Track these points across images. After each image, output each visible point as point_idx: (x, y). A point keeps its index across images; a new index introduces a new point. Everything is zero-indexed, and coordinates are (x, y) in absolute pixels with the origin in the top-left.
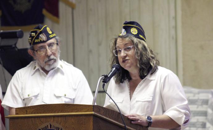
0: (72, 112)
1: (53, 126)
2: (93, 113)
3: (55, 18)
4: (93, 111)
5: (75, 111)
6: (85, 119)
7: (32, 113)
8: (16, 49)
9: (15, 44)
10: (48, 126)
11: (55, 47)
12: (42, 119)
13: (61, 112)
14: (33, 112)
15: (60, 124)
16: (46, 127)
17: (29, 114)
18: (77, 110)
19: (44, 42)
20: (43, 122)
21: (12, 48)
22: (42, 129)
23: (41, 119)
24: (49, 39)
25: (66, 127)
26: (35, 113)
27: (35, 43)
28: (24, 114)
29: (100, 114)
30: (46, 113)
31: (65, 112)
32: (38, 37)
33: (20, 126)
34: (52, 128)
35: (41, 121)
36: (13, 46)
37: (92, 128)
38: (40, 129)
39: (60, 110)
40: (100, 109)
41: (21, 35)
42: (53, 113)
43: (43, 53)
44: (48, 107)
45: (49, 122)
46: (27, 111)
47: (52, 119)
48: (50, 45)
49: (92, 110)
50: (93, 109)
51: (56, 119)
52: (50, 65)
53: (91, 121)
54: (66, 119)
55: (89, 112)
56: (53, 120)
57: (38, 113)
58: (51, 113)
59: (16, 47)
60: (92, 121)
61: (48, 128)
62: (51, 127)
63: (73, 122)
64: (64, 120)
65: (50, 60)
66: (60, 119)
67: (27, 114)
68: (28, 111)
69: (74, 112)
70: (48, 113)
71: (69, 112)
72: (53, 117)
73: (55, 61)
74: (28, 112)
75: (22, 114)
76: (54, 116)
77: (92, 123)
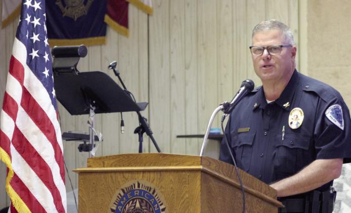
0: (170, 165)
1: (142, 185)
2: (201, 167)
3: (123, 28)
4: (201, 165)
5: (175, 164)
6: (188, 176)
7: (111, 166)
8: (77, 73)
9: (75, 66)
10: (134, 185)
12: (127, 175)
13: (154, 165)
14: (113, 165)
15: (153, 182)
16: (132, 186)
17: (107, 167)
18: (177, 163)
20: (127, 179)
21: (72, 71)
22: (126, 188)
23: (124, 175)
25: (161, 187)
26: (115, 166)
28: (100, 167)
29: (210, 169)
30: (132, 166)
31: (160, 166)
33: (94, 183)
34: (141, 188)
35: (125, 178)
36: (72, 68)
37: (199, 188)
38: (123, 188)
39: (152, 163)
40: (210, 163)
42: (142, 166)
44: (135, 158)
45: (136, 179)
46: (104, 163)
47: (141, 174)
49: (200, 163)
50: (201, 161)
51: (147, 175)
53: (198, 178)
54: (161, 175)
55: (195, 165)
56: (143, 176)
57: (120, 166)
58: (140, 166)
59: (77, 71)
60: (200, 178)
61: (135, 187)
62: (139, 186)
63: (171, 180)
64: (159, 177)
66: (152, 175)
67: (104, 167)
68: (106, 162)
69: (173, 165)
70: (135, 166)
71: (165, 165)
72: (142, 173)
74: (105, 165)
75: (97, 167)
76: (144, 171)
77: (199, 182)
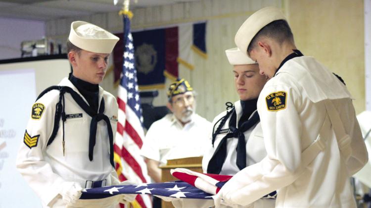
8: (152, 107)
11: (192, 99)
19: (182, 93)
24: (187, 91)
27: (173, 95)
32: (176, 89)
36: (150, 104)
41: (156, 94)
43: (180, 105)
48: (188, 97)
52: (186, 116)
65: (187, 111)
73: (191, 112)
